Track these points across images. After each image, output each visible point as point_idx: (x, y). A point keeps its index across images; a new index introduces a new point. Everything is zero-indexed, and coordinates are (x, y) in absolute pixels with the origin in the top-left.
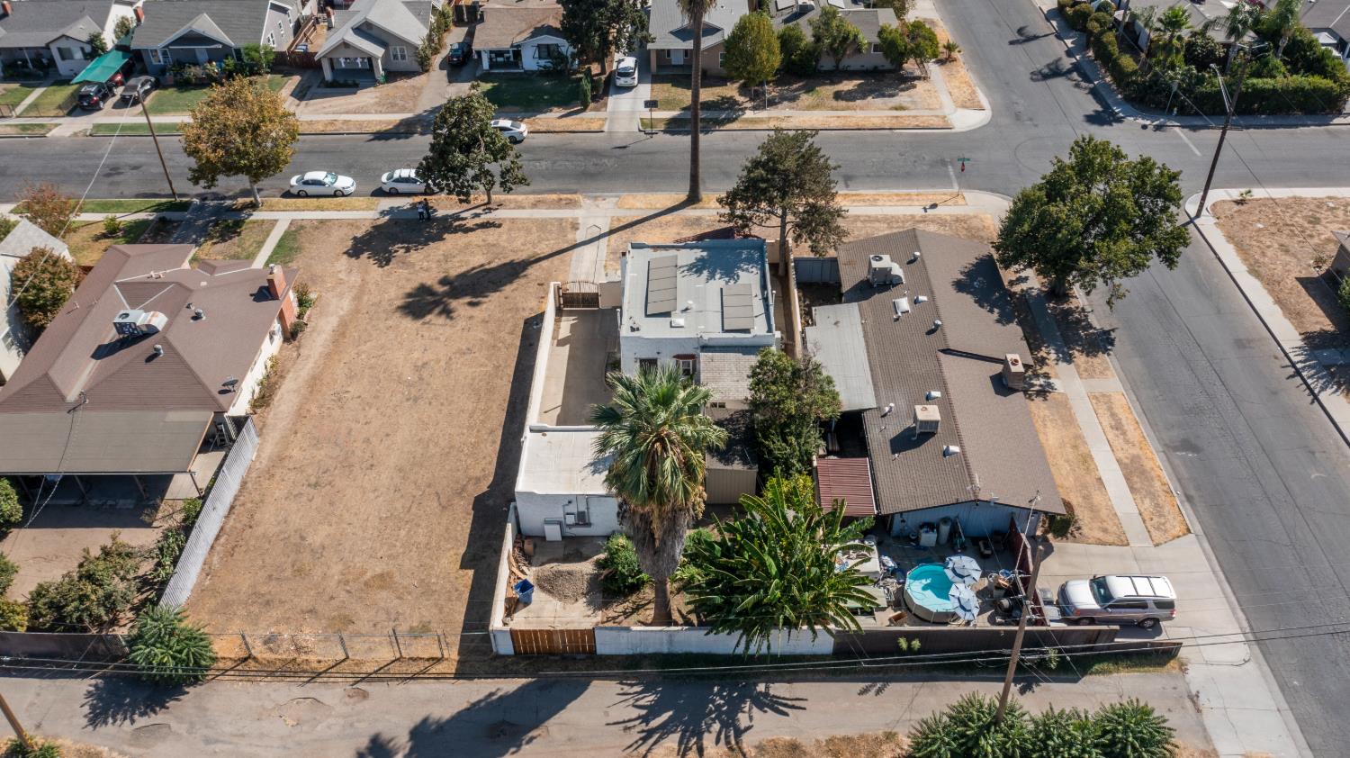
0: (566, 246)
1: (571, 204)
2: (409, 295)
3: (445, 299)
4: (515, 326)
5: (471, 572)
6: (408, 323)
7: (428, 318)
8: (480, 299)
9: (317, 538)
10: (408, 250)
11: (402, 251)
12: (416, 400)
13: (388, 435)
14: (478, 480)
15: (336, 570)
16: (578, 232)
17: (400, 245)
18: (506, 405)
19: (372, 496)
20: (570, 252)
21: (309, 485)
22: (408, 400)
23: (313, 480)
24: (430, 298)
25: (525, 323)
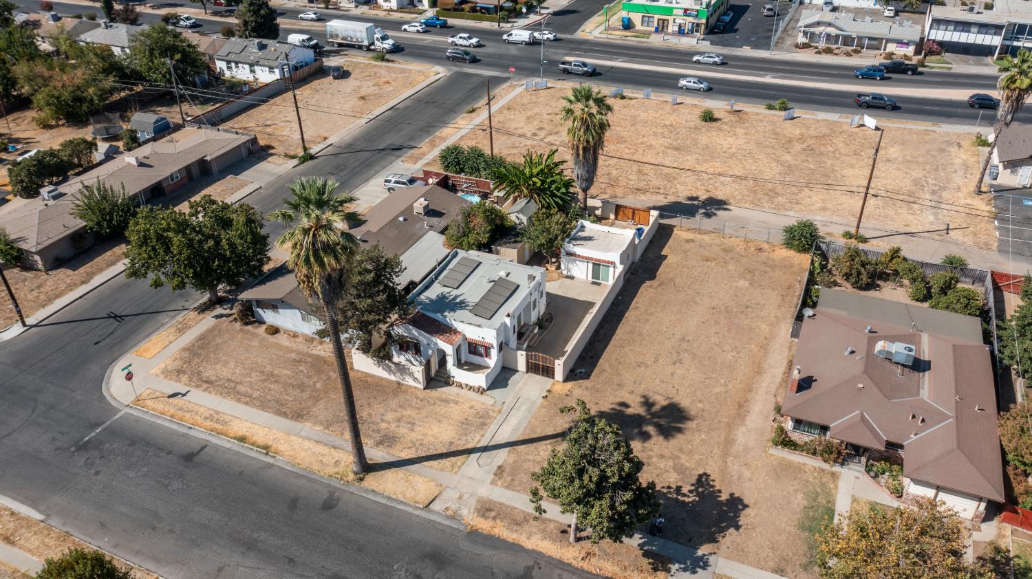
0: (521, 448)
1: (486, 509)
2: (680, 430)
3: (648, 417)
4: (598, 376)
5: (663, 253)
6: (684, 402)
7: (665, 403)
8: (618, 408)
9: (743, 283)
10: (678, 489)
11: (685, 490)
12: (683, 339)
13: (703, 323)
14: (651, 287)
15: (731, 267)
16: (500, 464)
17: (687, 500)
18: (624, 321)
19: (713, 294)
20: (521, 439)
21: (752, 308)
22: (688, 341)
23: (749, 309)
24: (662, 422)
25: (590, 376)
